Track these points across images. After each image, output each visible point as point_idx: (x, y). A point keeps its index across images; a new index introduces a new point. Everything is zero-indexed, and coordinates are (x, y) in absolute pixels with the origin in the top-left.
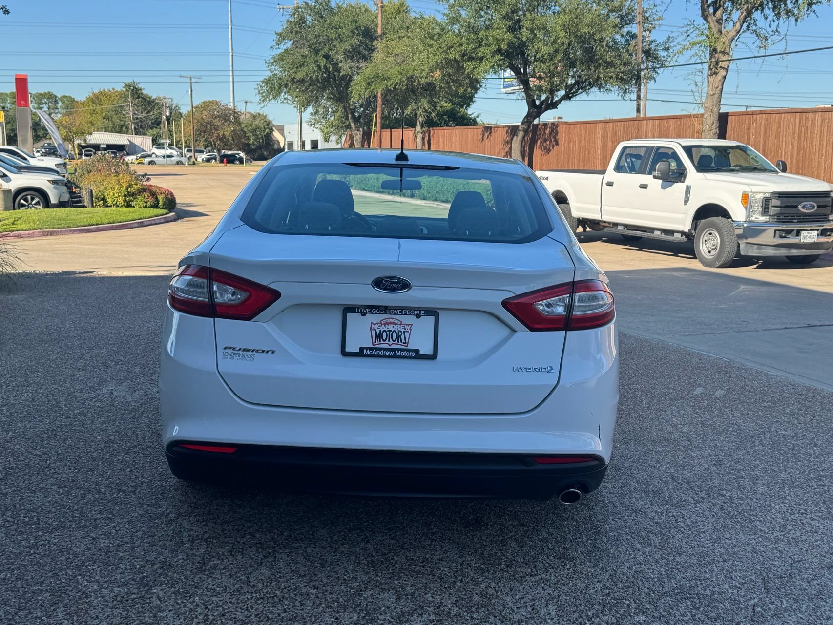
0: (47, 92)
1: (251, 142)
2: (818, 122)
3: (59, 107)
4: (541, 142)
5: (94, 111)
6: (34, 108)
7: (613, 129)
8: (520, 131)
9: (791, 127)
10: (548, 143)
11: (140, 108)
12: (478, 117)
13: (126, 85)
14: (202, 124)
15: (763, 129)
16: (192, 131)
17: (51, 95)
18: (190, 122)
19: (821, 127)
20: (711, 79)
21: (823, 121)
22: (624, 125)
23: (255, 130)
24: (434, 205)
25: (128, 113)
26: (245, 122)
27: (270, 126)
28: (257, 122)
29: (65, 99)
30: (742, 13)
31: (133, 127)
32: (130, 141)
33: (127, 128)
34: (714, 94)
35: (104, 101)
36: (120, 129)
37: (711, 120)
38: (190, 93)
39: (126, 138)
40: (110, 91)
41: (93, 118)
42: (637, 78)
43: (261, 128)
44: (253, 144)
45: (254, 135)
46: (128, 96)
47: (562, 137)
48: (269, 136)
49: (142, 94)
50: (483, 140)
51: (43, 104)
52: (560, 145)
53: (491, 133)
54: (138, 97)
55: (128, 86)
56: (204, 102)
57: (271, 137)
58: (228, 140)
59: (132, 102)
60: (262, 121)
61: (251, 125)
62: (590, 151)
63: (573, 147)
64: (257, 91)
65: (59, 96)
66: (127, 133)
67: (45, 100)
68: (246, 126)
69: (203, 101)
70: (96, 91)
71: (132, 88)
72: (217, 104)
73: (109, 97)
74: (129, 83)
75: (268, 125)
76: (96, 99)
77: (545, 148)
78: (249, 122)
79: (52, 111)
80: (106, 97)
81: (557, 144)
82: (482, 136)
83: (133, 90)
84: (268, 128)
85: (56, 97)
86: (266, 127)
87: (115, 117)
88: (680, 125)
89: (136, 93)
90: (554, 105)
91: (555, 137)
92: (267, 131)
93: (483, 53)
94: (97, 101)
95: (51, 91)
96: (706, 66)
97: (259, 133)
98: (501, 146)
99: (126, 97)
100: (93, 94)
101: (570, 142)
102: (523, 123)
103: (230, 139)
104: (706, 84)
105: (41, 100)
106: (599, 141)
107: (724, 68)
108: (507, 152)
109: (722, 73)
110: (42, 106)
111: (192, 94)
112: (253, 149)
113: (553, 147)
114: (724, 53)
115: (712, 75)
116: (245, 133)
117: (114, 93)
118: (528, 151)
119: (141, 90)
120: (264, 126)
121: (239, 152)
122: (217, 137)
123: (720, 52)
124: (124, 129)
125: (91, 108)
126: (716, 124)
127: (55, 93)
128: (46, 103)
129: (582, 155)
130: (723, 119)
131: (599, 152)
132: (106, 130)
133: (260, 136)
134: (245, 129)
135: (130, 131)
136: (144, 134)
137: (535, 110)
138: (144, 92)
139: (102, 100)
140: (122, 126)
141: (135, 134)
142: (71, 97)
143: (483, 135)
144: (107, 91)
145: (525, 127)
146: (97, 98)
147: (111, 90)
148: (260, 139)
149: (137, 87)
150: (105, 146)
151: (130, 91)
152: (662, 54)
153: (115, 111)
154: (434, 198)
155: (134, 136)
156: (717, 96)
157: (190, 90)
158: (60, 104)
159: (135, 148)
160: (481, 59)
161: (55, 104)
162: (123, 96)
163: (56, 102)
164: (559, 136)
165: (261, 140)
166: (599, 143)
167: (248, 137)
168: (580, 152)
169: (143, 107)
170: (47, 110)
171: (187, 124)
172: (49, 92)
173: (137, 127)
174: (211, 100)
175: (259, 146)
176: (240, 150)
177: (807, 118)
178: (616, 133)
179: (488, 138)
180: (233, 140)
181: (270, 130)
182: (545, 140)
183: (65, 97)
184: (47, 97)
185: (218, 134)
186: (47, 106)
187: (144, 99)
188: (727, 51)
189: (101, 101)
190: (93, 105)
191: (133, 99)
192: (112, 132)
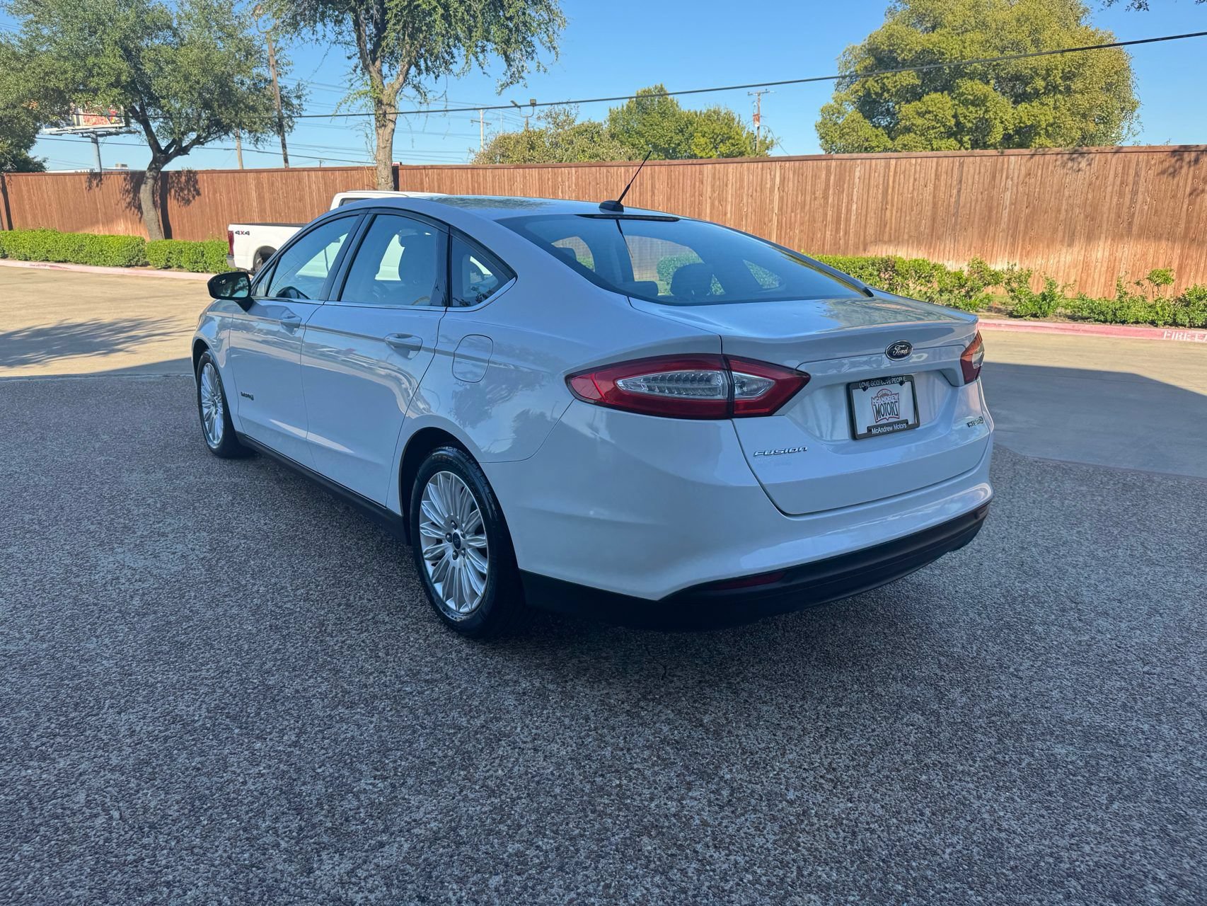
2: (489, 179)
4: (176, 191)
7: (268, 179)
8: (147, 178)
9: (464, 183)
10: (186, 192)
12: (44, 161)
15: (436, 184)
19: (493, 182)
20: (381, 131)
21: (494, 177)
22: (281, 175)
24: (46, 268)
30: (404, 66)
34: (385, 147)
37: (385, 173)
42: (280, 128)
47: (204, 185)
50: (90, 188)
52: (203, 195)
53: (101, 180)
62: (243, 203)
63: (221, 199)
77: (183, 199)
81: (199, 194)
82: (87, 184)
88: (347, 177)
90: (184, 151)
91: (194, 186)
93: (98, 84)
96: (373, 117)
98: (119, 196)
101: (215, 192)
102: (150, 169)
104: (375, 137)
106: (254, 193)
107: (392, 121)
108: (129, 203)
109: (391, 125)
113: (194, 197)
114: (390, 105)
115: (380, 127)
118: (159, 201)
123: (387, 104)
126: (391, 178)
129: (234, 208)
130: (395, 171)
131: (255, 204)
137: (161, 156)
143: (90, 182)
145: (155, 175)
152: (295, 102)
154: (43, 258)
156: (388, 149)
160: (95, 91)
164: (200, 185)
166: (254, 195)
168: (230, 204)
177: (478, 174)
178: (273, 185)
179: (97, 185)
182: (182, 190)
188: (393, 103)
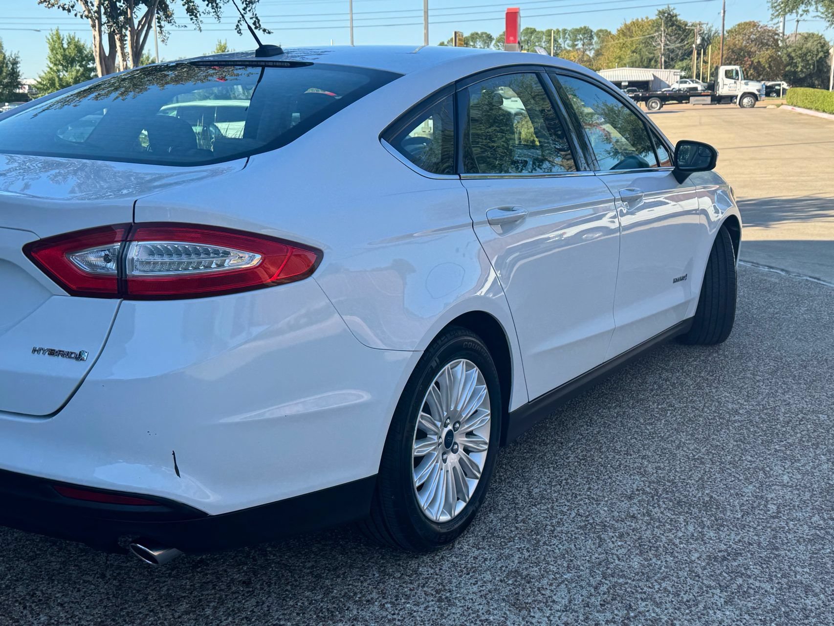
0: (583, 27)
1: (799, 69)
3: (594, 43)
5: (624, 44)
6: (569, 46)
11: (673, 37)
13: (660, 12)
14: (733, 52)
16: (720, 60)
17: (587, 30)
18: (719, 49)
23: (806, 55)
25: (659, 44)
26: (794, 45)
27: (825, 48)
28: (809, 44)
29: (601, 34)
31: (663, 60)
32: (654, 76)
33: (656, 61)
35: (636, 32)
36: (649, 63)
38: (722, 15)
39: (651, 72)
40: (642, 20)
41: (622, 52)
43: (814, 51)
44: (802, 71)
45: (803, 60)
46: (661, 25)
48: (823, 60)
49: (676, 21)
51: (578, 40)
54: (672, 26)
55: (662, 13)
56: (739, 25)
57: (826, 63)
58: (764, 68)
59: (664, 30)
60: (815, 43)
61: (801, 49)
64: (770, 4)
65: (595, 30)
66: (655, 67)
67: (581, 36)
68: (794, 50)
69: (738, 23)
70: (629, 22)
71: (666, 15)
72: (755, 25)
73: (641, 28)
74: (663, 10)
75: (822, 47)
76: (627, 31)
78: (798, 45)
79: (587, 47)
80: (638, 28)
83: (667, 18)
84: (822, 51)
85: (592, 31)
86: (820, 50)
87: (644, 50)
89: (671, 20)
92: (821, 54)
94: (628, 33)
95: (587, 25)
97: (810, 57)
99: (659, 26)
100: (626, 25)
103: (766, 66)
105: (576, 36)
110: (576, 43)
111: (724, 16)
112: (801, 79)
116: (792, 58)
117: (648, 22)
119: (676, 16)
120: (817, 49)
121: (783, 82)
122: (751, 65)
124: (653, 63)
125: (621, 41)
127: (590, 28)
128: (581, 39)
132: (633, 65)
133: (810, 62)
134: (793, 55)
135: (659, 65)
136: (673, 68)
138: (679, 18)
139: (634, 31)
140: (650, 60)
141: (665, 68)
142: (607, 31)
144: (640, 20)
146: (629, 29)
147: (644, 19)
148: (810, 64)
149: (671, 13)
150: (627, 84)
151: (664, 18)
153: (645, 43)
155: (663, 70)
157: (722, 11)
158: (595, 39)
159: (660, 84)
161: (590, 40)
162: (656, 25)
163: (591, 37)
165: (812, 67)
167: (796, 63)
169: (677, 36)
170: (582, 46)
171: (716, 52)
172: (585, 27)
173: (667, 60)
174: (748, 21)
175: (809, 75)
176: (784, 80)
180: (770, 67)
181: (825, 53)
183: (601, 31)
184: (582, 32)
185: (752, 62)
186: (582, 42)
187: (679, 27)
189: (632, 32)
190: (624, 38)
191: (667, 27)
192: (639, 67)
